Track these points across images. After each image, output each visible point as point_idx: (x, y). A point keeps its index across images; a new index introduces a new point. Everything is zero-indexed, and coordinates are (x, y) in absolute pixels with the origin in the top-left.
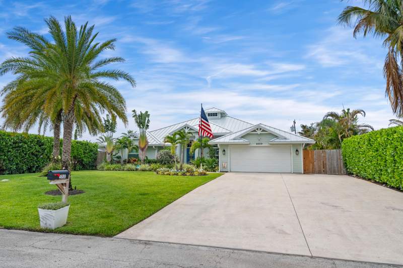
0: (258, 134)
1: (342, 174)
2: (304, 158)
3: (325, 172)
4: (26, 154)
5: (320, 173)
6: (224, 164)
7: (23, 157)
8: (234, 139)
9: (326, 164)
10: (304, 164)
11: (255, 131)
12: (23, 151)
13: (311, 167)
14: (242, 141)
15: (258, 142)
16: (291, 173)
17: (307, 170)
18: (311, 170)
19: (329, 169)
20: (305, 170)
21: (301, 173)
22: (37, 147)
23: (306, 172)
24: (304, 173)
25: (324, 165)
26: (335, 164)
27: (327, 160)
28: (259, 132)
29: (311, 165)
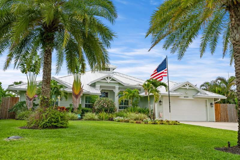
0: (186, 89)
2: (215, 110)
3: (227, 121)
5: (225, 121)
6: (160, 113)
9: (228, 114)
10: (215, 114)
11: (184, 86)
15: (185, 96)
16: (207, 121)
19: (230, 118)
20: (216, 119)
21: (214, 122)
23: (217, 121)
26: (233, 115)
27: (228, 111)
28: (187, 87)
29: (220, 115)
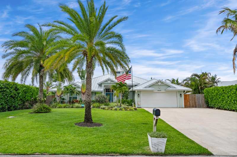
1: (204, 108)
2: (184, 99)
3: (196, 107)
4: (8, 97)
5: (193, 107)
6: (139, 103)
7: (6, 99)
8: (145, 88)
9: (196, 102)
10: (185, 102)
11: (157, 83)
12: (6, 94)
13: (188, 104)
14: (150, 89)
15: (158, 90)
16: (177, 107)
17: (186, 106)
18: (188, 106)
19: (198, 105)
20: (185, 106)
21: (183, 108)
22: (15, 91)
23: (186, 107)
24: (185, 108)
25: (195, 103)
26: (201, 102)
27: (197, 100)
28: (160, 84)
29: (188, 103)
